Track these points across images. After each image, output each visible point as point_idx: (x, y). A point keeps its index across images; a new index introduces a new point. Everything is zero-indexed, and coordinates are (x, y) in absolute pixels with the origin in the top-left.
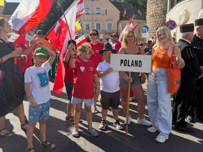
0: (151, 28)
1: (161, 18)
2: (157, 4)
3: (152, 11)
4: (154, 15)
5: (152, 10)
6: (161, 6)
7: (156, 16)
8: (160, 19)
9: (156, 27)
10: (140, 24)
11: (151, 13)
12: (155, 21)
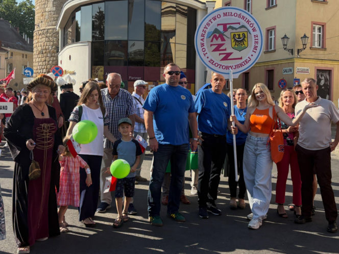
0: (40, 69)
1: (54, 57)
2: (47, 37)
3: (41, 46)
4: (44, 51)
5: (40, 44)
6: (53, 41)
7: (46, 53)
8: (52, 59)
9: (47, 69)
10: (26, 58)
11: (40, 48)
12: (45, 61)
